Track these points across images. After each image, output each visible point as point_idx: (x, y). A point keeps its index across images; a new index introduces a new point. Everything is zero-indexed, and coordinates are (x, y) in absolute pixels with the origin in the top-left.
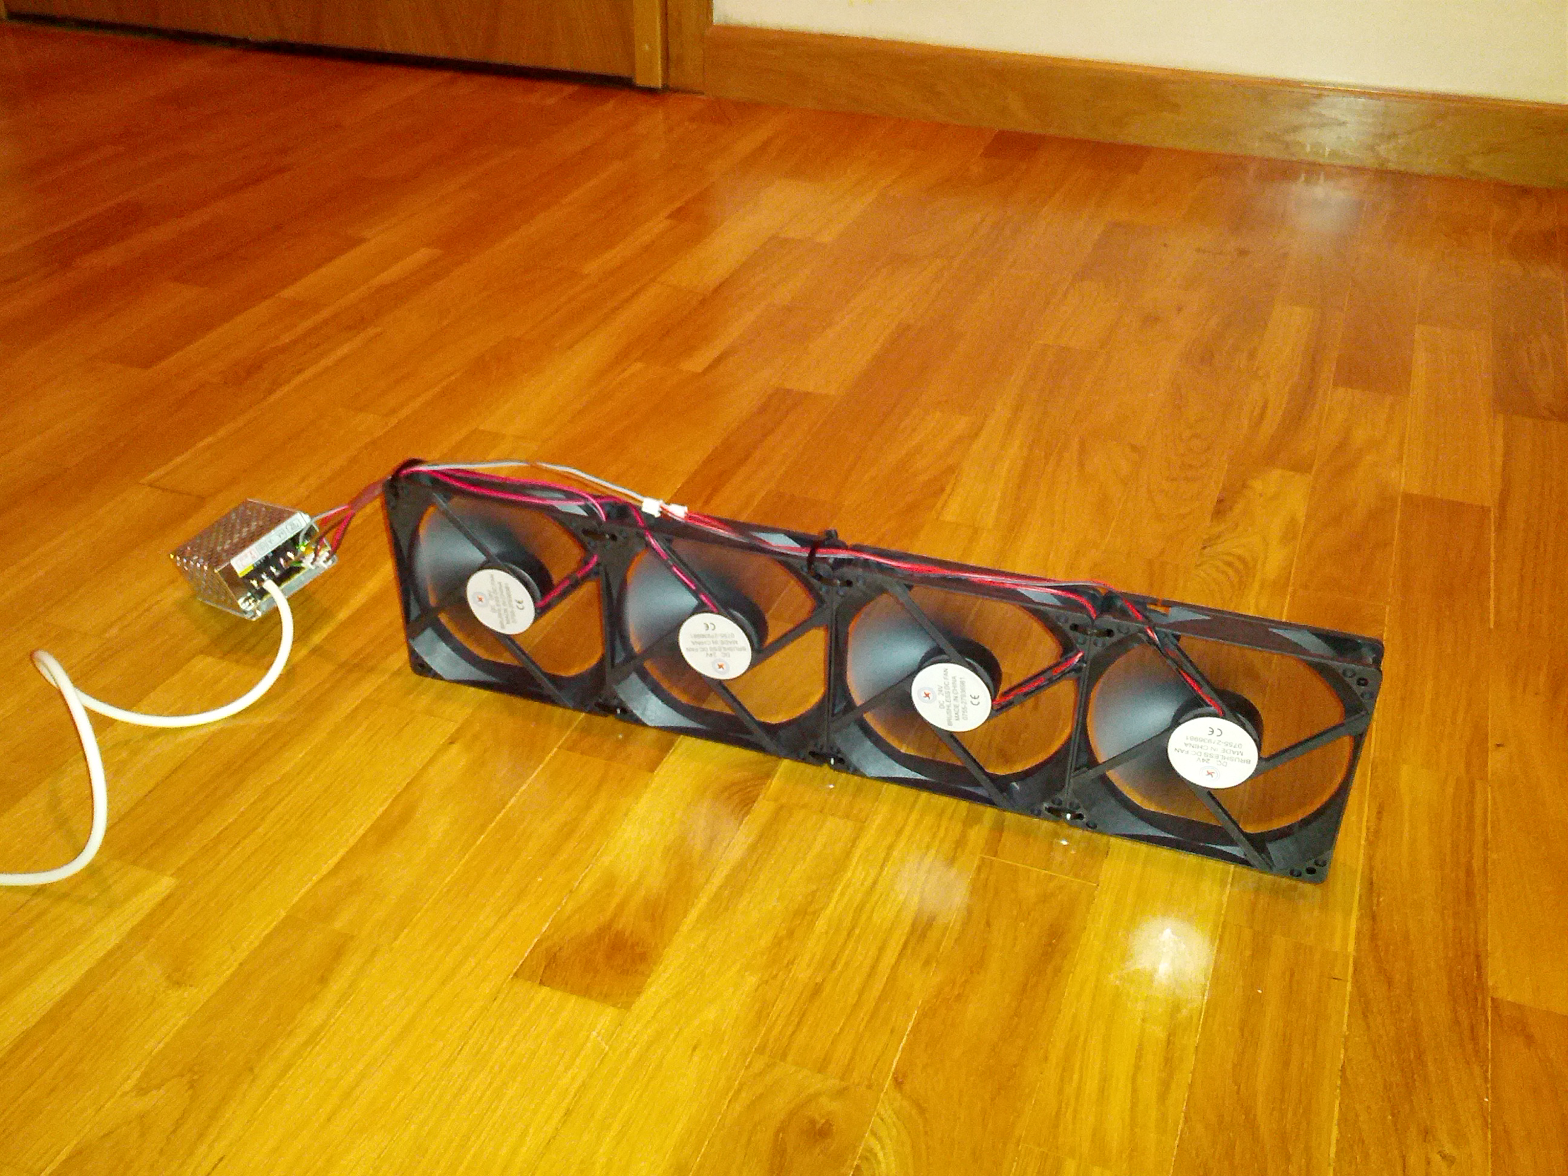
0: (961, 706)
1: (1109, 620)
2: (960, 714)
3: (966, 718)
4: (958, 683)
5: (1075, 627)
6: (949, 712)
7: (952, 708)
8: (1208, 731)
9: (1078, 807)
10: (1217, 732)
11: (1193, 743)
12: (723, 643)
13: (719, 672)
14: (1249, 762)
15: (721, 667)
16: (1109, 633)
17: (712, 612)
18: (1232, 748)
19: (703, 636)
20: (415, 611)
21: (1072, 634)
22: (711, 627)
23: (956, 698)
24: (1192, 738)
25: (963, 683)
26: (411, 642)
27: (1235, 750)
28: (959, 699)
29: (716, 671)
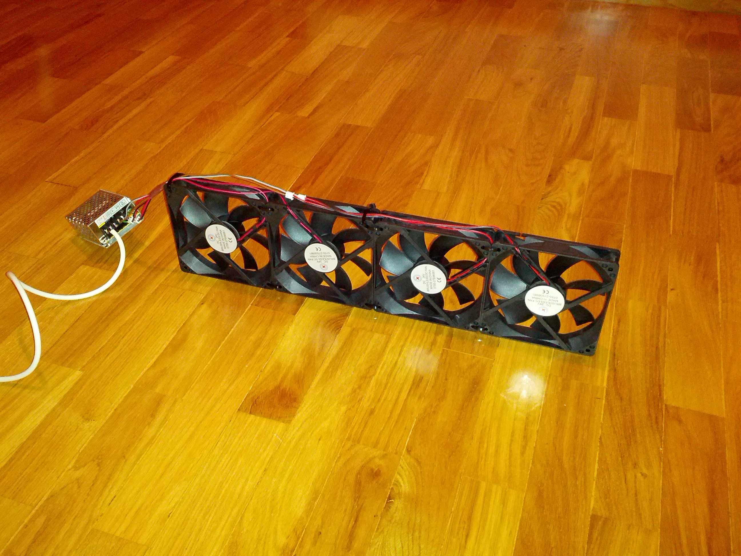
0: (433, 283)
1: (498, 244)
2: (433, 286)
3: (435, 288)
4: (432, 273)
5: (483, 248)
6: (427, 285)
7: (429, 284)
8: (542, 292)
9: (485, 325)
10: (546, 292)
11: (536, 297)
12: (324, 256)
13: (323, 269)
14: (560, 304)
15: (324, 267)
16: (499, 250)
17: (319, 243)
18: (553, 299)
19: (316, 253)
20: (181, 243)
21: (482, 251)
22: (319, 249)
23: (430, 280)
24: (535, 295)
25: (433, 273)
26: (181, 258)
27: (554, 299)
28: (432, 279)
29: (321, 268)
